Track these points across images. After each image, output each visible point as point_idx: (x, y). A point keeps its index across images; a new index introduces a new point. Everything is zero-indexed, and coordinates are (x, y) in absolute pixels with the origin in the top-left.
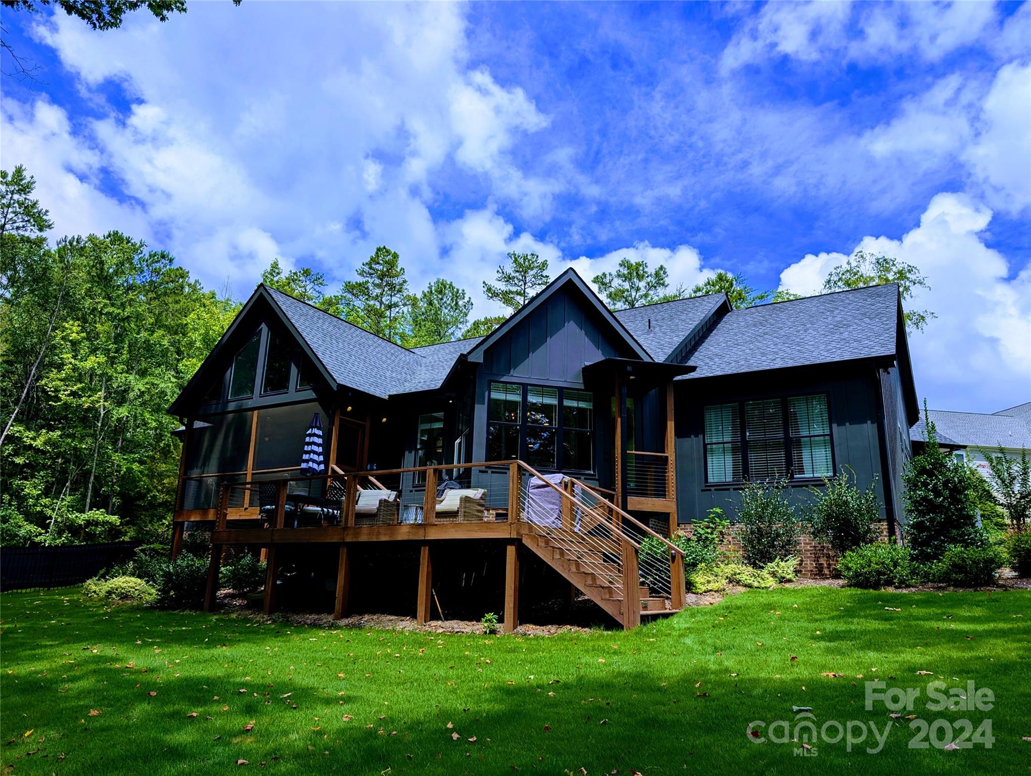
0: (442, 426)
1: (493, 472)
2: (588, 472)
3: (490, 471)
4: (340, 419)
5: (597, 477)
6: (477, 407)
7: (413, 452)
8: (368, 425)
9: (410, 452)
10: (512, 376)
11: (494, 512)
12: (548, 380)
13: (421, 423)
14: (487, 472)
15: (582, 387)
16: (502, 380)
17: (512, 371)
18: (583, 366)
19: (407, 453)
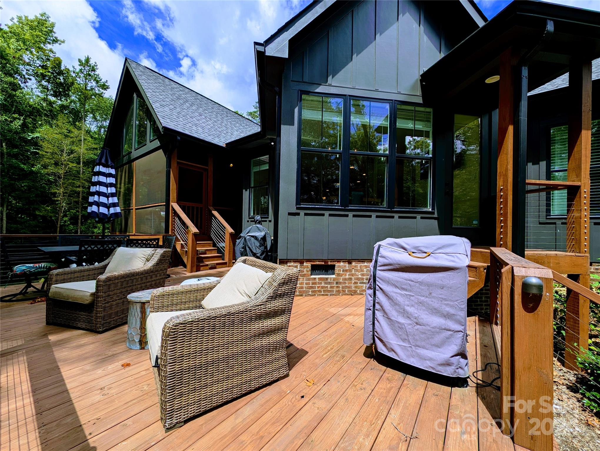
0: (268, 168)
1: (306, 214)
2: (425, 210)
3: (302, 213)
4: (178, 163)
5: (436, 215)
6: (284, 128)
7: (248, 190)
8: (210, 168)
9: (246, 190)
10: (330, 85)
11: (309, 265)
12: (377, 91)
13: (254, 166)
14: (298, 214)
15: (420, 100)
16: (317, 90)
17: (330, 78)
18: (421, 73)
19: (244, 191)
